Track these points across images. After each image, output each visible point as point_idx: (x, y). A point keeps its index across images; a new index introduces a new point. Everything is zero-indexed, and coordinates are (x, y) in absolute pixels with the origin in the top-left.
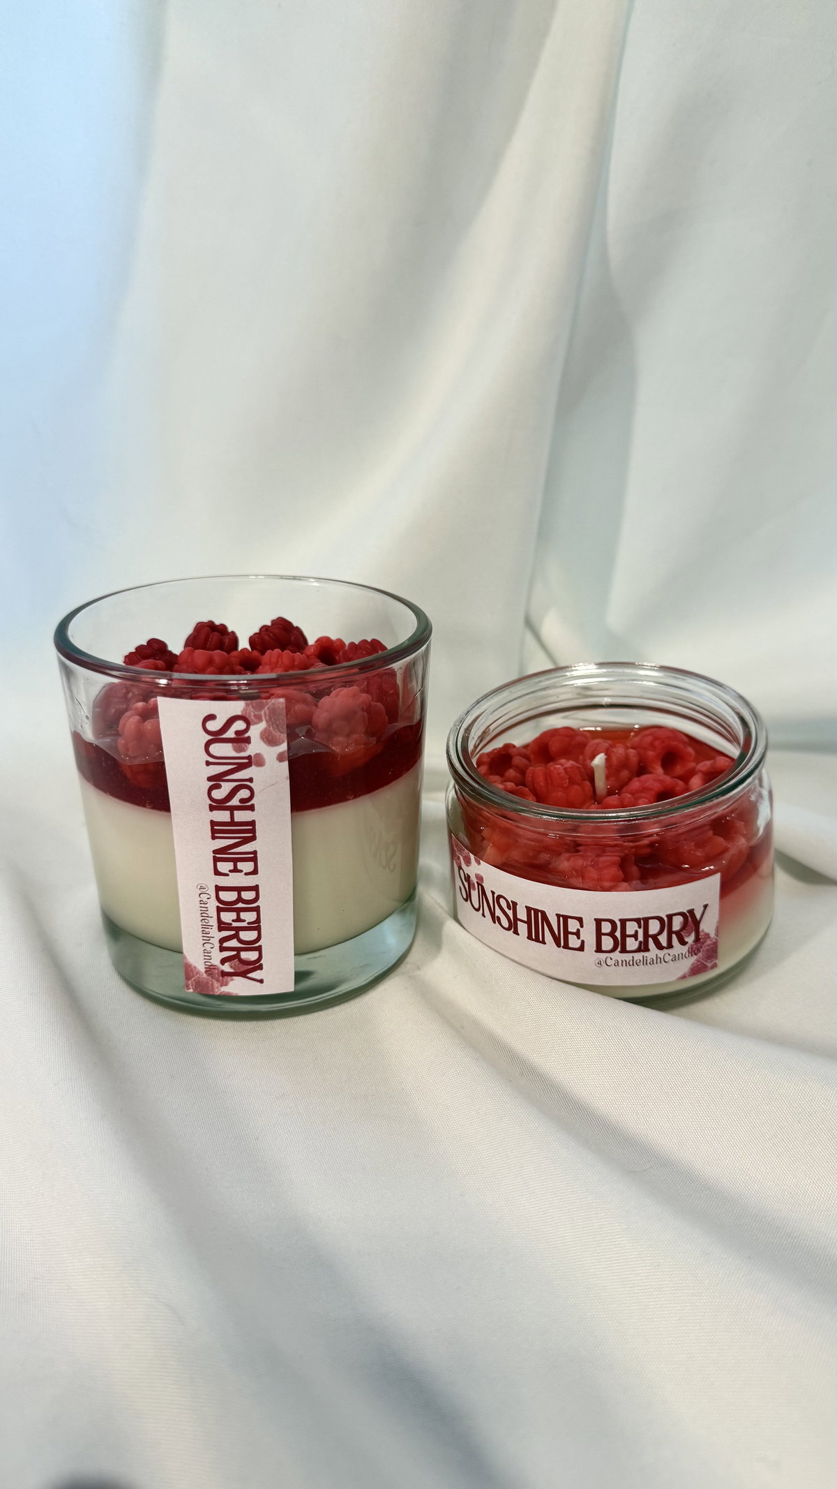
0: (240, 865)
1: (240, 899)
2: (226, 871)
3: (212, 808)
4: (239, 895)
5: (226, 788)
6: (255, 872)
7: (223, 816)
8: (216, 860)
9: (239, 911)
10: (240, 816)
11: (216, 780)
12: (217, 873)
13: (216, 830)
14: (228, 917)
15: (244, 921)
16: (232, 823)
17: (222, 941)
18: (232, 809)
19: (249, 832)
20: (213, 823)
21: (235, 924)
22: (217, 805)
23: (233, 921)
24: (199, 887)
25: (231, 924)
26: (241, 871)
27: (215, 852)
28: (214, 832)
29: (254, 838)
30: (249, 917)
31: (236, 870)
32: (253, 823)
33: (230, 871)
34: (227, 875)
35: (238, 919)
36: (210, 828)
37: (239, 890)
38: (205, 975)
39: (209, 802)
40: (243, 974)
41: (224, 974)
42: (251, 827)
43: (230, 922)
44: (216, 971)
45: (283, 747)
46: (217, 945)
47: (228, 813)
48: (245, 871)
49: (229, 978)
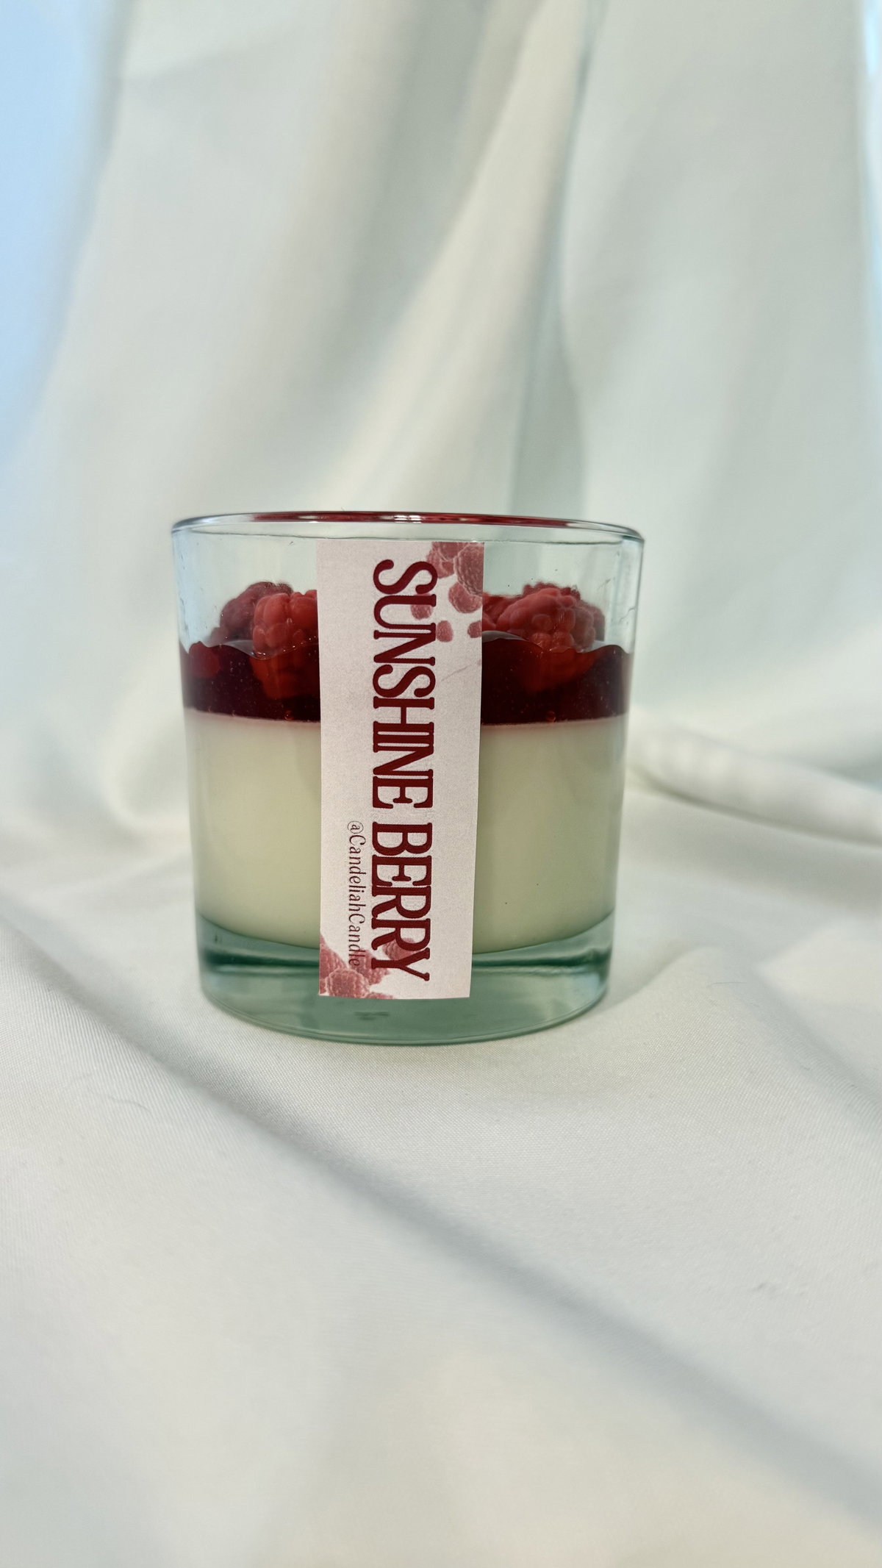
0: (410, 792)
1: (405, 845)
2: (389, 801)
3: (377, 703)
4: (405, 838)
5: (399, 671)
6: (428, 803)
7: (391, 715)
8: (377, 783)
9: (402, 863)
10: (416, 716)
11: (386, 660)
12: (377, 803)
13: (381, 736)
14: (387, 873)
15: (408, 879)
16: (403, 726)
17: (378, 909)
18: (404, 704)
19: (422, 741)
20: (377, 726)
21: (396, 884)
22: (385, 698)
23: (394, 879)
24: (350, 827)
25: (390, 884)
26: (409, 801)
27: (377, 771)
28: (377, 739)
29: (429, 751)
30: (416, 873)
31: (403, 799)
32: (429, 727)
33: (396, 801)
34: (390, 806)
35: (401, 877)
36: (373, 733)
37: (405, 829)
38: (348, 966)
39: (374, 694)
40: (402, 964)
41: (376, 964)
42: (427, 734)
43: (390, 880)
44: (365, 960)
45: (478, 615)
46: (369, 917)
47: (398, 710)
48: (415, 801)
49: (381, 971)
